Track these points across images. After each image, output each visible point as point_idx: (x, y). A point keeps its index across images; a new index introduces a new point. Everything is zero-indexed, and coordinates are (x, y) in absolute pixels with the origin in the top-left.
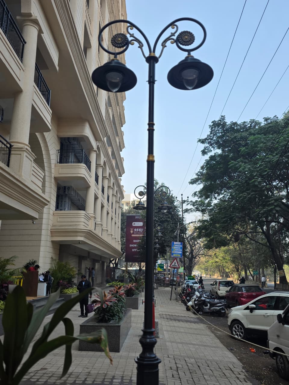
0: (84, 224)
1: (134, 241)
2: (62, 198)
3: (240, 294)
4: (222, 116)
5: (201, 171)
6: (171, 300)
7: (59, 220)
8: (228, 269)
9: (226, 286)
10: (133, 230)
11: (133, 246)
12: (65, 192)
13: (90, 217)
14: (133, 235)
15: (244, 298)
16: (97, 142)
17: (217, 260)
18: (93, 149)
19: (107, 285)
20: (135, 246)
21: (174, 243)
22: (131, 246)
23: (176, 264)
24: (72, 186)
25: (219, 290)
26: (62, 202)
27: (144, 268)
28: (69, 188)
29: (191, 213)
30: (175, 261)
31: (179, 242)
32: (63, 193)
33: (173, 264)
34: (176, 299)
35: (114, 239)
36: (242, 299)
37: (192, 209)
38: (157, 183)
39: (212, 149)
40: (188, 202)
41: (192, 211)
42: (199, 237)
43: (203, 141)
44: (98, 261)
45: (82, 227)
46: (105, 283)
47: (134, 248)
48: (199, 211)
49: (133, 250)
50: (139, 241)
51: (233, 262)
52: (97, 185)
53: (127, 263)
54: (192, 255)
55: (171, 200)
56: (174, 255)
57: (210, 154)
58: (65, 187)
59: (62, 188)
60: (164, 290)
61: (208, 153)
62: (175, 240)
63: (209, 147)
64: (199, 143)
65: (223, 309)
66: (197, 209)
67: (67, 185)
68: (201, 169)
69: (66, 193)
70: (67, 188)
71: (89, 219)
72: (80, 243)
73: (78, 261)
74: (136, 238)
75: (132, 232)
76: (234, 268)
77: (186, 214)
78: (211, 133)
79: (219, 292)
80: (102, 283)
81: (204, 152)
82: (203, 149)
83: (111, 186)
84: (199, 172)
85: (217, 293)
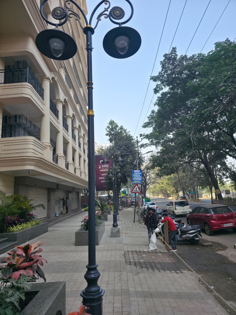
0: (33, 151)
1: (102, 175)
2: (15, 129)
3: (210, 216)
4: (173, 48)
5: (152, 114)
6: (134, 222)
7: (4, 148)
8: (170, 191)
9: (182, 206)
10: (101, 166)
11: (101, 178)
12: (16, 121)
13: (45, 146)
14: (101, 170)
15: (214, 220)
16: (52, 73)
17: (163, 185)
18: (46, 76)
19: (83, 210)
20: (103, 178)
21: (135, 172)
22: (100, 178)
23: (138, 189)
24: (23, 114)
25: (176, 209)
26: (15, 132)
27: (112, 195)
28: (20, 117)
29: (146, 147)
30: (136, 187)
31: (138, 170)
32: (14, 122)
33: (135, 189)
34: (139, 221)
35: (84, 173)
36: (212, 221)
37: (147, 144)
38: (117, 126)
39: (163, 87)
40: (144, 136)
41: (147, 146)
42: (153, 167)
43: (154, 79)
44: (71, 192)
45: (30, 154)
46: (80, 209)
47: (102, 180)
48: (153, 144)
49: (102, 182)
50: (105, 174)
51: (174, 186)
52: (57, 119)
53: (98, 192)
54: (146, 183)
55: (129, 138)
56: (135, 182)
57: (161, 92)
58: (16, 116)
59: (13, 117)
60: (128, 211)
61: (160, 91)
62: (135, 168)
63: (161, 85)
64: (152, 81)
65: (197, 236)
66: (152, 143)
67: (18, 113)
68: (152, 113)
69: (18, 122)
70: (18, 116)
71: (44, 148)
72: (29, 172)
73: (47, 193)
74: (104, 172)
75: (100, 168)
76: (174, 190)
77: (142, 148)
78: (162, 70)
79: (176, 212)
80: (78, 208)
81: (156, 91)
82: (155, 87)
83: (76, 127)
84: (150, 115)
85: (173, 212)
